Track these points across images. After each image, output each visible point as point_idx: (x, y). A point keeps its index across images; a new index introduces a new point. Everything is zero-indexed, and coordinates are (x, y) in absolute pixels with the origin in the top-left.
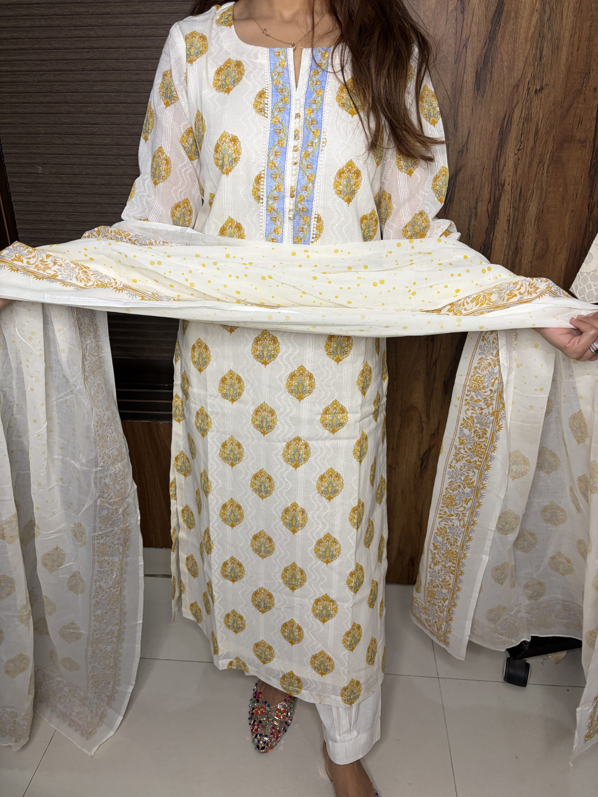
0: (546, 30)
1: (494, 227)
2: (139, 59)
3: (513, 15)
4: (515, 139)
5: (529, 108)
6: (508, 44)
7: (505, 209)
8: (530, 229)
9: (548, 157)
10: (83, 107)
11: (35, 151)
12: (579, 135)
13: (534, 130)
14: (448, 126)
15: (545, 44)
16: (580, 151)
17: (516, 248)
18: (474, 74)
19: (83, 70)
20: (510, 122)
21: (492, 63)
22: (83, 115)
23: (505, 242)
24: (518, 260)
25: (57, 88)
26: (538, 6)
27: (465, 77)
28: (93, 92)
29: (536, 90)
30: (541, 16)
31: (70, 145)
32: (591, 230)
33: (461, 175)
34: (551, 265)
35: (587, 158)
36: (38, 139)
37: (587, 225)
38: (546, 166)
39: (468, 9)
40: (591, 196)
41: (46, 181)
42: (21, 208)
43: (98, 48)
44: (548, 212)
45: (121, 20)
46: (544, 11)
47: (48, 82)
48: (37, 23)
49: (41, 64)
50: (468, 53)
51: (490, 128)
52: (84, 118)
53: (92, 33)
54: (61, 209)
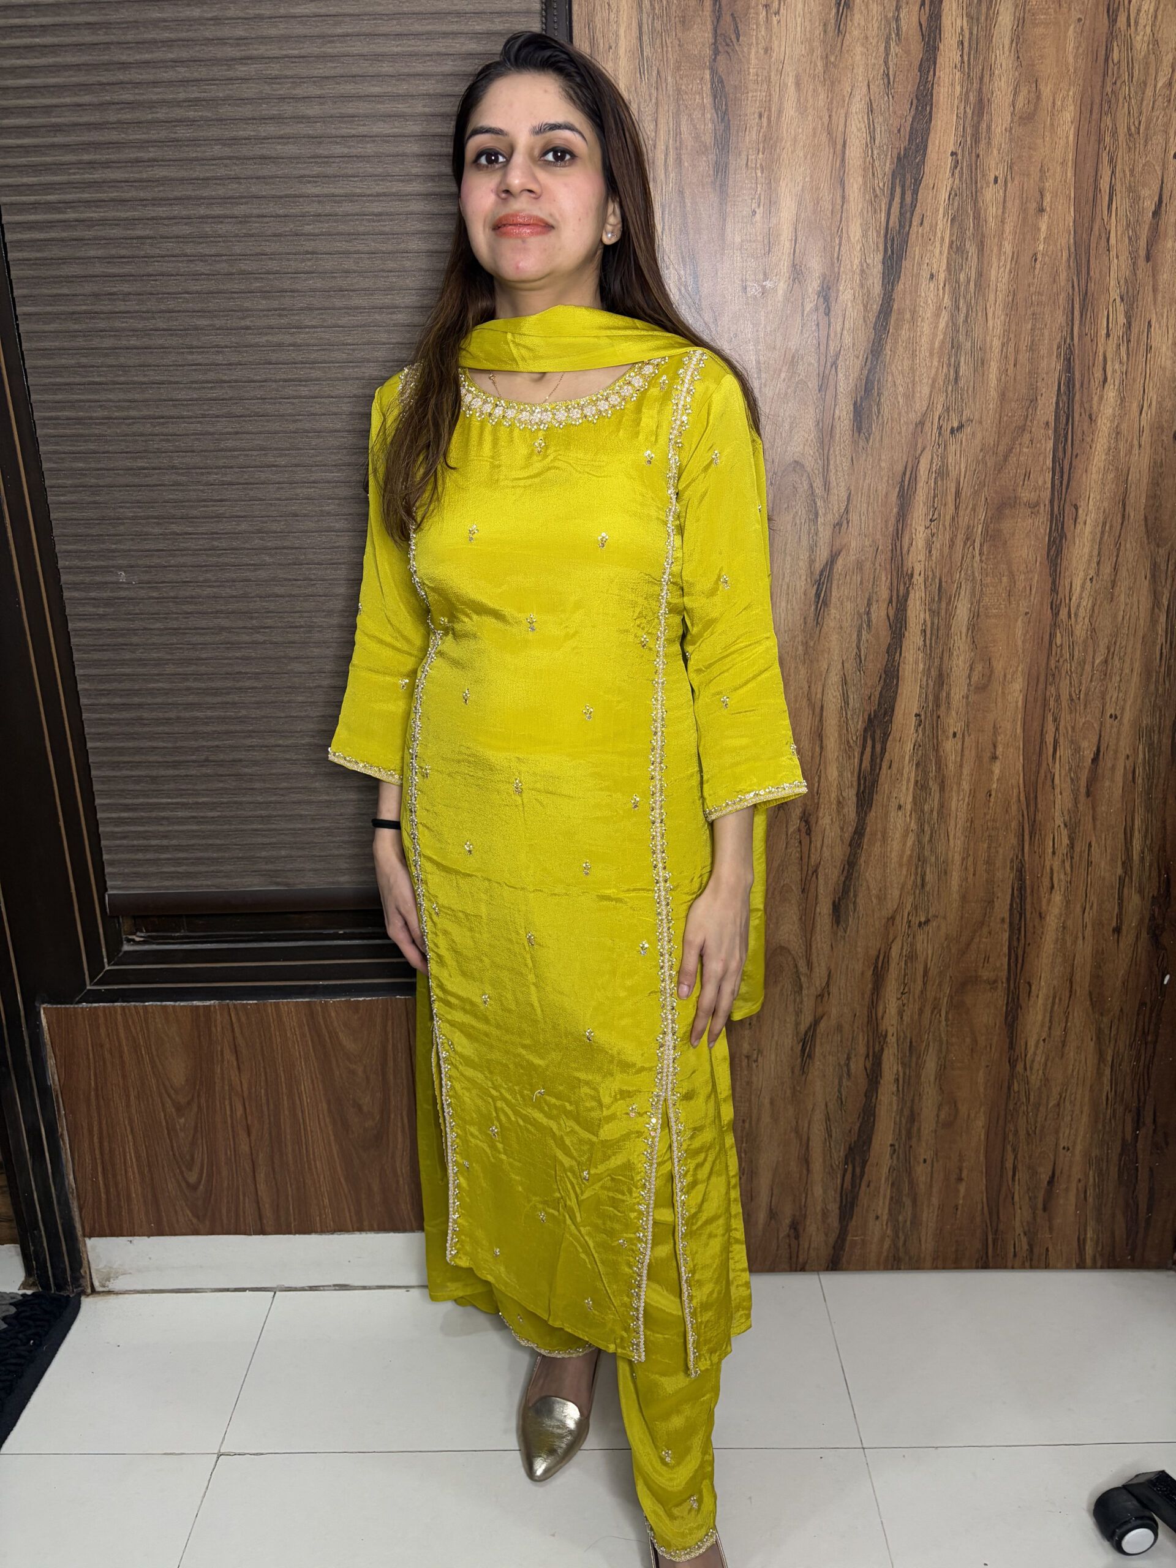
0: (962, 338)
1: (901, 642)
2: (300, 397)
3: (908, 316)
4: (924, 504)
5: (944, 457)
6: (902, 360)
7: (917, 613)
8: (960, 645)
9: (980, 530)
10: (202, 474)
11: (114, 546)
12: (1026, 495)
13: (953, 490)
14: (815, 485)
15: (962, 360)
16: (1030, 521)
17: (940, 675)
18: (852, 408)
20: (914, 478)
21: (879, 389)
22: (201, 488)
23: (921, 666)
24: (944, 694)
25: (156, 446)
26: (947, 301)
27: (837, 412)
28: (222, 450)
29: (952, 429)
30: (952, 317)
31: (177, 534)
32: (1059, 643)
33: (840, 563)
34: (999, 700)
35: (1042, 531)
36: (122, 527)
37: (1052, 636)
38: (977, 545)
39: (836, 309)
40: (1054, 589)
41: (132, 594)
42: (84, 641)
43: (229, 382)
44: (987, 616)
45: (269, 338)
46: (958, 308)
47: (142, 435)
48: (124, 342)
49: (129, 408)
50: (840, 375)
51: (882, 488)
52: (202, 491)
53: (220, 358)
54: (155, 640)
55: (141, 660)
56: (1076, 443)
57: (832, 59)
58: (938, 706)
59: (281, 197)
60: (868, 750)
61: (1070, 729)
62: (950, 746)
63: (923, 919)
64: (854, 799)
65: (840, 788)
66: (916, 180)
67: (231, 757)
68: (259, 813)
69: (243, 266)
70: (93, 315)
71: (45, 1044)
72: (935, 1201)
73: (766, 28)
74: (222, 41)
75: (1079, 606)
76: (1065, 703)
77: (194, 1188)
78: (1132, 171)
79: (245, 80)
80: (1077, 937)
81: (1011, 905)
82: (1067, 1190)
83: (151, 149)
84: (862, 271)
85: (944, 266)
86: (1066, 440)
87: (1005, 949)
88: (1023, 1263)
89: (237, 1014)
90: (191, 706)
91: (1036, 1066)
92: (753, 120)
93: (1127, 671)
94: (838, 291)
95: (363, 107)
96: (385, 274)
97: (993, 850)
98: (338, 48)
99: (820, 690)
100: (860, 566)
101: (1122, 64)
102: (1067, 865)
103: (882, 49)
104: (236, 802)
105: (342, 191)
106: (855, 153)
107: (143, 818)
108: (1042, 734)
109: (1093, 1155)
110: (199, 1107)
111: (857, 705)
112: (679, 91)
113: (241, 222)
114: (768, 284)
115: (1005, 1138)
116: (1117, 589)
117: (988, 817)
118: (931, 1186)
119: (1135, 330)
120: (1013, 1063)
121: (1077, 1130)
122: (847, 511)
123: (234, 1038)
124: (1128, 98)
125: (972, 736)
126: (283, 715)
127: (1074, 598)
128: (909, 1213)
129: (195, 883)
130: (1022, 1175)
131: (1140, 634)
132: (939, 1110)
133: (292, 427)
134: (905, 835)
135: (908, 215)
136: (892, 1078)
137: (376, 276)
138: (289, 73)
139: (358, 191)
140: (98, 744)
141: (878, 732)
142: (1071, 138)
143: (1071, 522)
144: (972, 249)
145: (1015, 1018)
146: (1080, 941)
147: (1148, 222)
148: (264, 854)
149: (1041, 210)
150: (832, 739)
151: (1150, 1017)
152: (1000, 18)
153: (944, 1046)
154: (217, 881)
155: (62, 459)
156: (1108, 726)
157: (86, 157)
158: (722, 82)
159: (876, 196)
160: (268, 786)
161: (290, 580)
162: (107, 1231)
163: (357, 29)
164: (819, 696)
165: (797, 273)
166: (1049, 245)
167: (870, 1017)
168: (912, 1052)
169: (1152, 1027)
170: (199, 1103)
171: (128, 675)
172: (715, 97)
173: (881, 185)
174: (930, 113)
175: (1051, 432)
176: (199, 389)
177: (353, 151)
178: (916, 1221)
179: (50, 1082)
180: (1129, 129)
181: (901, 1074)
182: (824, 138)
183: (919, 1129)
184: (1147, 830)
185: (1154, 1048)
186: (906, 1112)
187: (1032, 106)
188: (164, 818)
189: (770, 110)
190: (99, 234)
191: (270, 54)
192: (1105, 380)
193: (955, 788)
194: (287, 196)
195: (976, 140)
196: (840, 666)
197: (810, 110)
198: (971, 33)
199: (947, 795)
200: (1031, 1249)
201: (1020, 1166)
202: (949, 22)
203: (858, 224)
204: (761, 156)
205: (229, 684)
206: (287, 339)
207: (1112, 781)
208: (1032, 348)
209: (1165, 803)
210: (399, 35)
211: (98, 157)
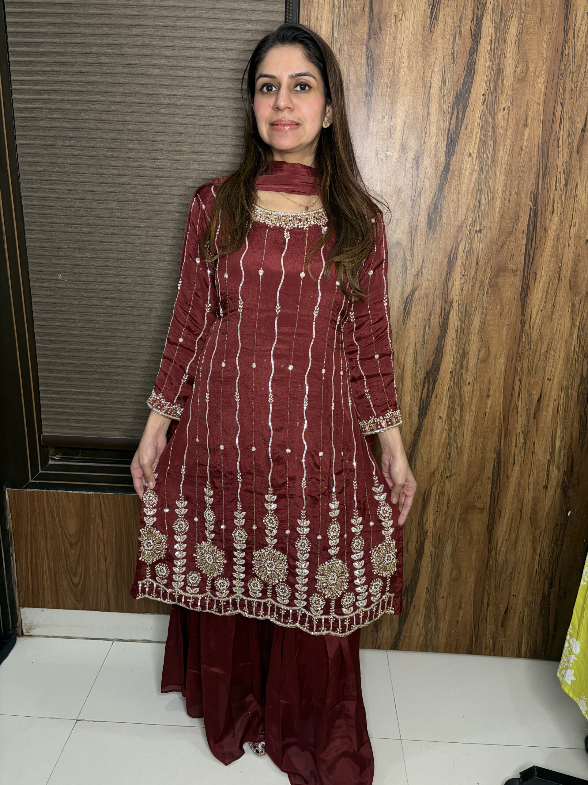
0: (483, 186)
1: (445, 335)
2: (154, 194)
3: (457, 173)
4: (460, 267)
5: (471, 244)
6: (453, 195)
7: (454, 321)
8: (475, 338)
9: (487, 282)
10: (103, 228)
11: (57, 262)
12: (511, 266)
13: (475, 261)
14: (406, 254)
15: (483, 196)
16: (513, 279)
17: (464, 353)
18: (427, 217)
19: (105, 200)
20: (456, 254)
21: (441, 208)
22: (102, 235)
23: (454, 348)
24: (465, 363)
25: (81, 213)
26: (477, 167)
27: (420, 218)
28: (113, 217)
29: (476, 230)
30: (479, 175)
31: (89, 258)
32: (524, 341)
33: (417, 294)
34: (493, 367)
35: (518, 284)
36: (61, 253)
37: (521, 337)
38: (486, 289)
39: (422, 168)
40: (523, 314)
41: (65, 286)
42: (39, 308)
43: (119, 184)
44: (489, 325)
45: (140, 163)
46: (482, 171)
47: (74, 207)
48: (68, 161)
49: (69, 193)
50: (422, 200)
51: (440, 258)
52: (102, 237)
53: (115, 172)
54: (75, 309)
55: (66, 319)
56: (537, 242)
57: (427, 45)
58: (462, 368)
59: (150, 94)
60: (426, 388)
61: (527, 384)
62: (467, 389)
63: (449, 475)
64: (418, 412)
65: (410, 405)
66: (464, 107)
67: (108, 370)
68: (119, 399)
69: (129, 127)
70: (54, 146)
71: (6, 508)
72: (447, 618)
73: (395, 27)
74: (126, 16)
75: (534, 323)
76: (525, 371)
77: (76, 586)
78: (572, 109)
79: (136, 36)
80: (525, 489)
81: (493, 470)
82: (514, 616)
83: (88, 67)
84: (436, 150)
85: (476, 150)
86: (532, 240)
87: (489, 493)
88: (490, 653)
89: (103, 499)
90: (90, 344)
91: (501, 553)
92: (386, 73)
93: (557, 357)
94: (423, 159)
95: (194, 53)
96: (199, 136)
97: (485, 442)
98: (183, 23)
99: (403, 356)
100: (426, 296)
101: (570, 55)
102: (522, 452)
103: (451, 41)
104: (109, 393)
105: (180, 93)
106: (435, 91)
107: (62, 398)
108: (513, 386)
109: (528, 600)
110: (82, 545)
111: (422, 365)
112: (350, 56)
113: (130, 106)
114: (389, 153)
115: (484, 588)
116: (554, 316)
117: (484, 426)
118: (446, 610)
119: (569, 187)
120: (490, 551)
121: (520, 587)
122: (422, 268)
123: (101, 511)
124: (572, 73)
125: (478, 385)
126: (135, 351)
127: (532, 319)
128: (434, 623)
129: (86, 432)
130: (492, 607)
131: (565, 339)
132: (452, 571)
133: (149, 208)
134: (442, 432)
135: (460, 123)
136: (429, 554)
137: (195, 136)
138: (158, 34)
139: (188, 94)
140: (43, 360)
141: (431, 379)
142: (543, 90)
143: (533, 281)
144: (490, 142)
145: (492, 528)
146: (527, 491)
147: (579, 134)
148: (121, 420)
149: (526, 125)
150: (408, 382)
151: (560, 531)
152: (511, 29)
153: (456, 540)
154: (97, 432)
155: (34, 217)
156: (546, 384)
157: (56, 69)
158: (372, 52)
159: (444, 113)
160: (125, 386)
161: (143, 284)
162: (31, 605)
163: (193, 14)
164: (403, 359)
165: (403, 148)
166: (529, 143)
167: (419, 522)
168: (439, 542)
169: (561, 537)
170: (82, 543)
171: (60, 326)
172: (368, 59)
173: (447, 108)
174: (474, 74)
175: (525, 235)
176: (104, 186)
177: (188, 74)
178: (437, 628)
179: (8, 527)
180: (572, 88)
181: (434, 552)
182: (420, 83)
183: (441, 581)
184: (563, 437)
185: (561, 548)
186: (435, 572)
187: (524, 74)
188: (73, 399)
189: (394, 68)
190: (60, 107)
191: (149, 24)
192: (553, 211)
193: (468, 410)
194: (153, 94)
195: (495, 88)
196: (414, 345)
197: (414, 69)
198: (496, 36)
199: (464, 414)
200: (494, 646)
201: (491, 603)
202: (485, 30)
203: (435, 126)
204: (389, 90)
205: (109, 334)
206: (149, 164)
207: (547, 412)
208: (518, 193)
209: (573, 424)
210: (213, 19)
211: (61, 69)
